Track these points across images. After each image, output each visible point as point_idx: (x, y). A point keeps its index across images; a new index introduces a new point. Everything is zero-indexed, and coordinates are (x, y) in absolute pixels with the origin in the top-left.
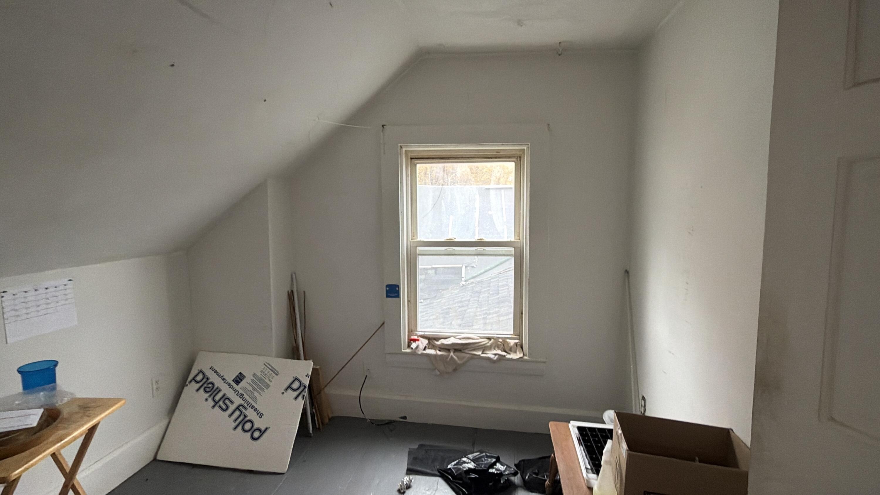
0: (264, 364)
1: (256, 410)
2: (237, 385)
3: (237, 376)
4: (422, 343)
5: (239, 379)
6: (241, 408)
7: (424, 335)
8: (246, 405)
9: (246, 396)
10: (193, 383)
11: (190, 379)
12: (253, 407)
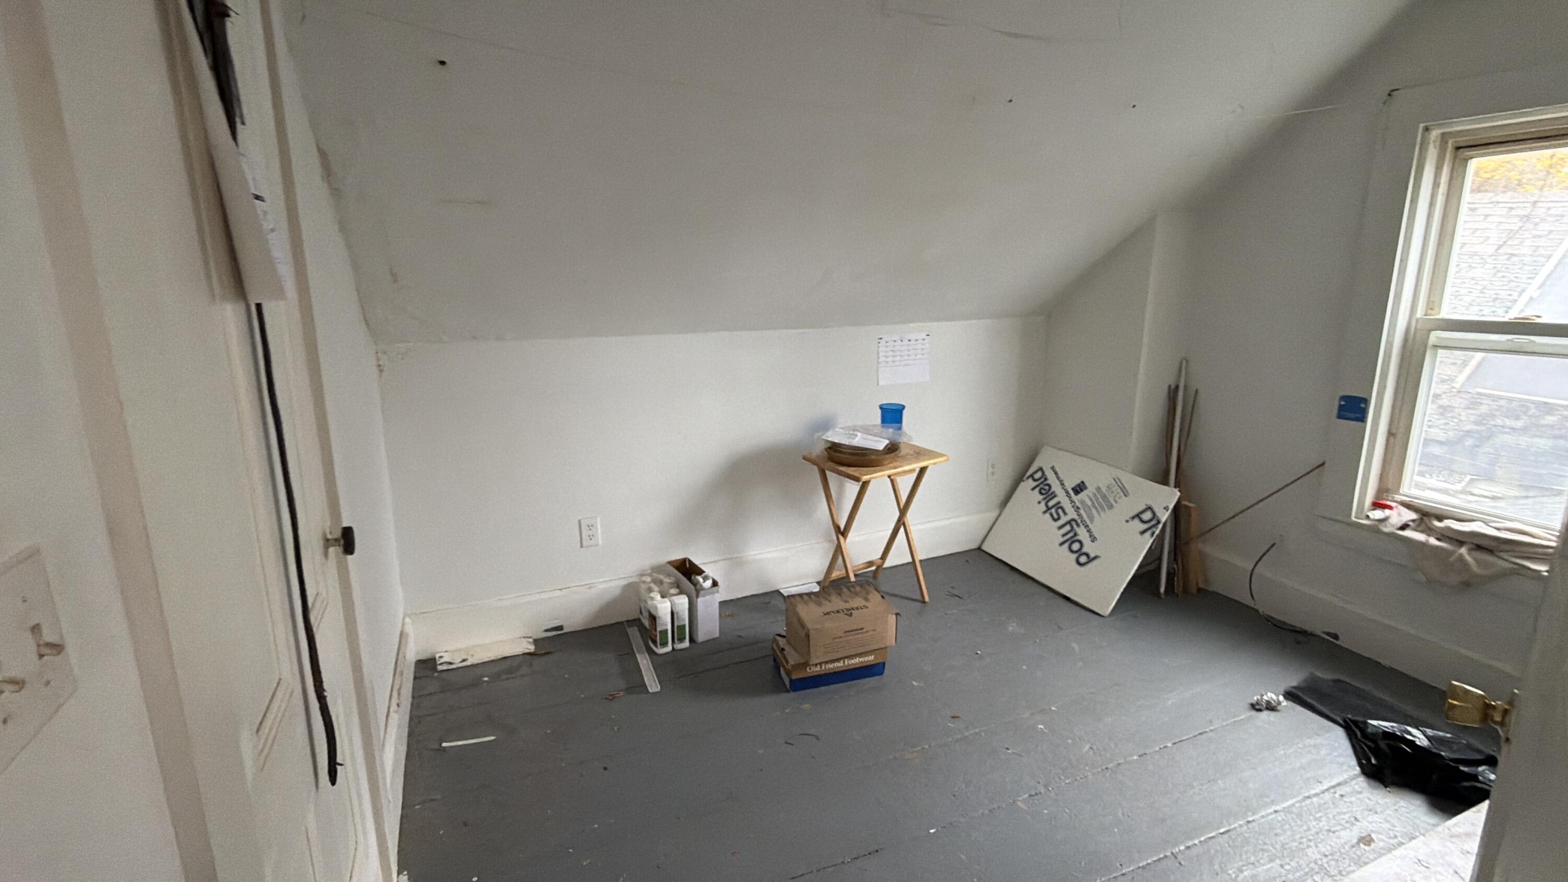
0: (1114, 479)
1: (1089, 531)
2: (1076, 495)
3: (1079, 485)
4: (1399, 515)
5: (1079, 488)
6: (1074, 523)
7: (1411, 503)
8: (1079, 521)
9: (1082, 512)
10: (1030, 480)
11: (1029, 473)
12: (1087, 526)
